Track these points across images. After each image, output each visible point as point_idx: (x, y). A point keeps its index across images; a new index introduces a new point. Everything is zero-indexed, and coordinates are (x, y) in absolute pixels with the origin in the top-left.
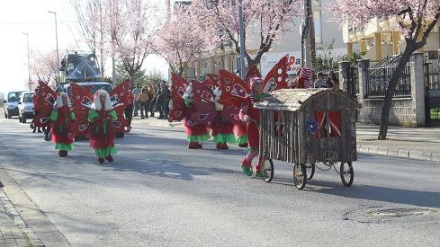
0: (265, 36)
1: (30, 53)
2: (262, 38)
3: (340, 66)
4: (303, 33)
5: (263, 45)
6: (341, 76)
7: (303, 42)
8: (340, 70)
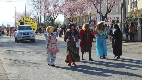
0: (109, 7)
1: (16, 13)
2: (108, 7)
3: (139, 20)
4: (122, 6)
5: (108, 10)
6: (139, 23)
7: (122, 10)
8: (139, 21)
